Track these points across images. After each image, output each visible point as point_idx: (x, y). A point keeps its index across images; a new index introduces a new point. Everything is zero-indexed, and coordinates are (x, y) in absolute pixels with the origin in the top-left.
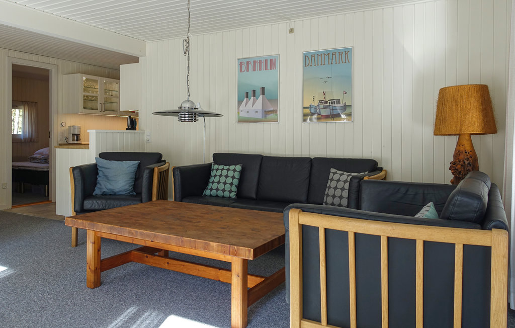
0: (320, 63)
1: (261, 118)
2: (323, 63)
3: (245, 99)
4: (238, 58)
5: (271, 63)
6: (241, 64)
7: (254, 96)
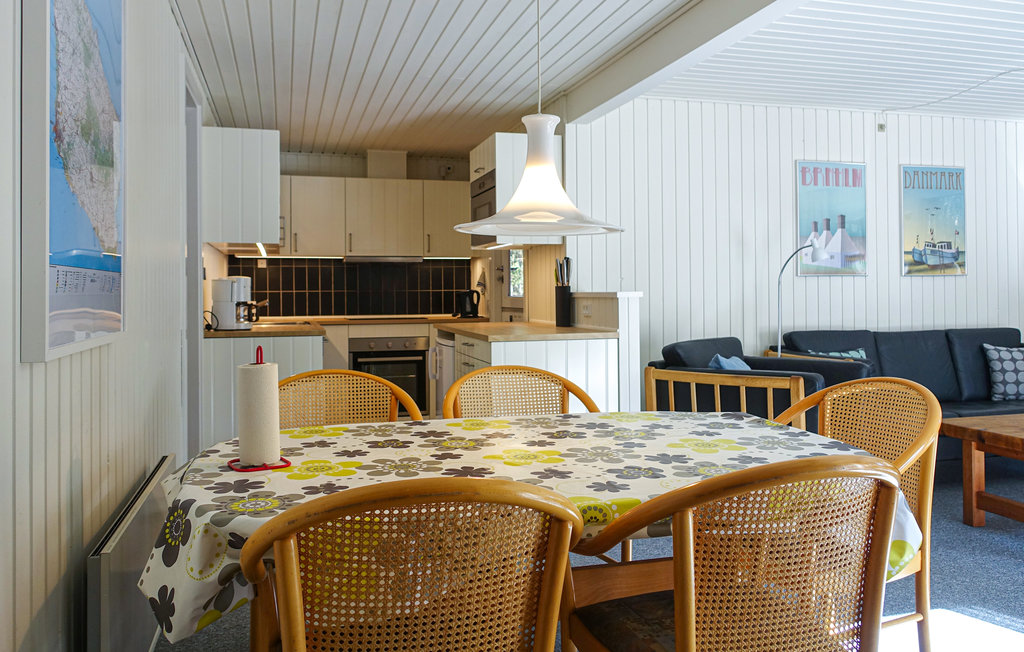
1: (840, 267)
2: (929, 186)
3: (813, 233)
5: (855, 176)
6: (804, 170)
7: (828, 229)
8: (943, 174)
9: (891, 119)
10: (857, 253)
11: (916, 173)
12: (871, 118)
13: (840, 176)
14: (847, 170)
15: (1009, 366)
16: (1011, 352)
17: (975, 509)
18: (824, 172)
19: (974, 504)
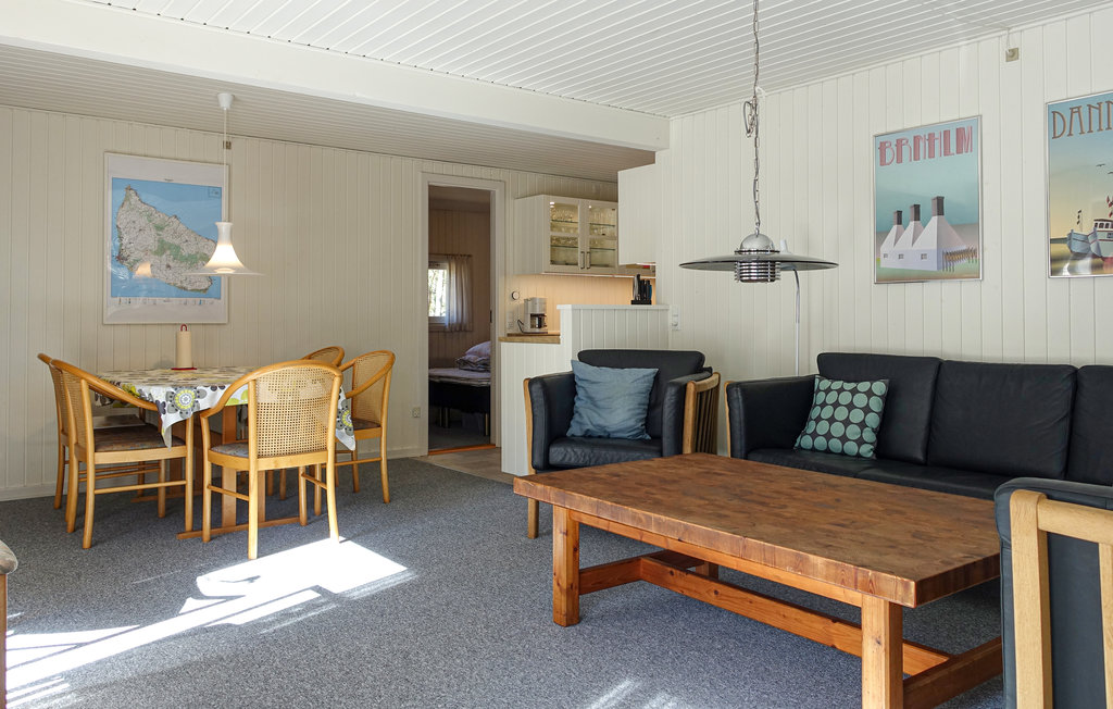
0: (1095, 126)
1: (935, 269)
2: (1104, 125)
3: (895, 227)
4: (876, 133)
5: (960, 138)
6: (882, 148)
7: (917, 217)
10: (964, 247)
11: (1075, 110)
13: (937, 142)
18: (911, 143)
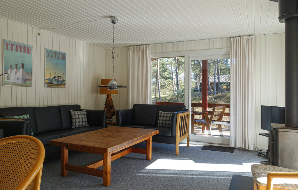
1: (21, 83)
2: (55, 57)
5: (28, 50)
6: (7, 44)
7: (17, 68)
8: (59, 54)
9: (43, 32)
10: (28, 78)
11: (51, 52)
12: (35, 30)
13: (23, 49)
14: (25, 47)
15: (77, 117)
16: (78, 112)
17: (64, 170)
18: (16, 46)
19: (64, 169)
